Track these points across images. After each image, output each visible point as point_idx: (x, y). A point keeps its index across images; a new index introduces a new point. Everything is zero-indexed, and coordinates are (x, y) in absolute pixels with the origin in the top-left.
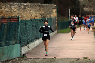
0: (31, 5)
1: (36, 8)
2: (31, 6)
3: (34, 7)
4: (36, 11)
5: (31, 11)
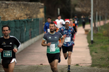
1: (21, 7)
2: (14, 5)
3: (18, 5)
4: (20, 11)
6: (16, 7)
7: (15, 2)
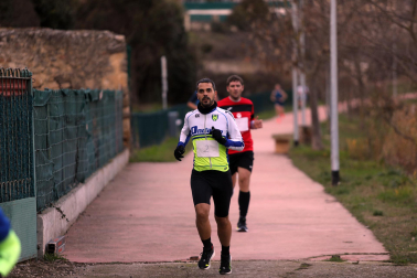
0: (12, 37)
1: (35, 49)
2: (8, 40)
4: (34, 63)
5: (9, 61)
6: (17, 48)
7: (13, 31)
